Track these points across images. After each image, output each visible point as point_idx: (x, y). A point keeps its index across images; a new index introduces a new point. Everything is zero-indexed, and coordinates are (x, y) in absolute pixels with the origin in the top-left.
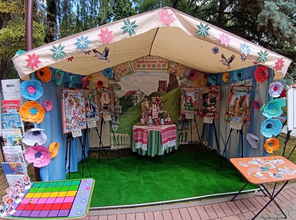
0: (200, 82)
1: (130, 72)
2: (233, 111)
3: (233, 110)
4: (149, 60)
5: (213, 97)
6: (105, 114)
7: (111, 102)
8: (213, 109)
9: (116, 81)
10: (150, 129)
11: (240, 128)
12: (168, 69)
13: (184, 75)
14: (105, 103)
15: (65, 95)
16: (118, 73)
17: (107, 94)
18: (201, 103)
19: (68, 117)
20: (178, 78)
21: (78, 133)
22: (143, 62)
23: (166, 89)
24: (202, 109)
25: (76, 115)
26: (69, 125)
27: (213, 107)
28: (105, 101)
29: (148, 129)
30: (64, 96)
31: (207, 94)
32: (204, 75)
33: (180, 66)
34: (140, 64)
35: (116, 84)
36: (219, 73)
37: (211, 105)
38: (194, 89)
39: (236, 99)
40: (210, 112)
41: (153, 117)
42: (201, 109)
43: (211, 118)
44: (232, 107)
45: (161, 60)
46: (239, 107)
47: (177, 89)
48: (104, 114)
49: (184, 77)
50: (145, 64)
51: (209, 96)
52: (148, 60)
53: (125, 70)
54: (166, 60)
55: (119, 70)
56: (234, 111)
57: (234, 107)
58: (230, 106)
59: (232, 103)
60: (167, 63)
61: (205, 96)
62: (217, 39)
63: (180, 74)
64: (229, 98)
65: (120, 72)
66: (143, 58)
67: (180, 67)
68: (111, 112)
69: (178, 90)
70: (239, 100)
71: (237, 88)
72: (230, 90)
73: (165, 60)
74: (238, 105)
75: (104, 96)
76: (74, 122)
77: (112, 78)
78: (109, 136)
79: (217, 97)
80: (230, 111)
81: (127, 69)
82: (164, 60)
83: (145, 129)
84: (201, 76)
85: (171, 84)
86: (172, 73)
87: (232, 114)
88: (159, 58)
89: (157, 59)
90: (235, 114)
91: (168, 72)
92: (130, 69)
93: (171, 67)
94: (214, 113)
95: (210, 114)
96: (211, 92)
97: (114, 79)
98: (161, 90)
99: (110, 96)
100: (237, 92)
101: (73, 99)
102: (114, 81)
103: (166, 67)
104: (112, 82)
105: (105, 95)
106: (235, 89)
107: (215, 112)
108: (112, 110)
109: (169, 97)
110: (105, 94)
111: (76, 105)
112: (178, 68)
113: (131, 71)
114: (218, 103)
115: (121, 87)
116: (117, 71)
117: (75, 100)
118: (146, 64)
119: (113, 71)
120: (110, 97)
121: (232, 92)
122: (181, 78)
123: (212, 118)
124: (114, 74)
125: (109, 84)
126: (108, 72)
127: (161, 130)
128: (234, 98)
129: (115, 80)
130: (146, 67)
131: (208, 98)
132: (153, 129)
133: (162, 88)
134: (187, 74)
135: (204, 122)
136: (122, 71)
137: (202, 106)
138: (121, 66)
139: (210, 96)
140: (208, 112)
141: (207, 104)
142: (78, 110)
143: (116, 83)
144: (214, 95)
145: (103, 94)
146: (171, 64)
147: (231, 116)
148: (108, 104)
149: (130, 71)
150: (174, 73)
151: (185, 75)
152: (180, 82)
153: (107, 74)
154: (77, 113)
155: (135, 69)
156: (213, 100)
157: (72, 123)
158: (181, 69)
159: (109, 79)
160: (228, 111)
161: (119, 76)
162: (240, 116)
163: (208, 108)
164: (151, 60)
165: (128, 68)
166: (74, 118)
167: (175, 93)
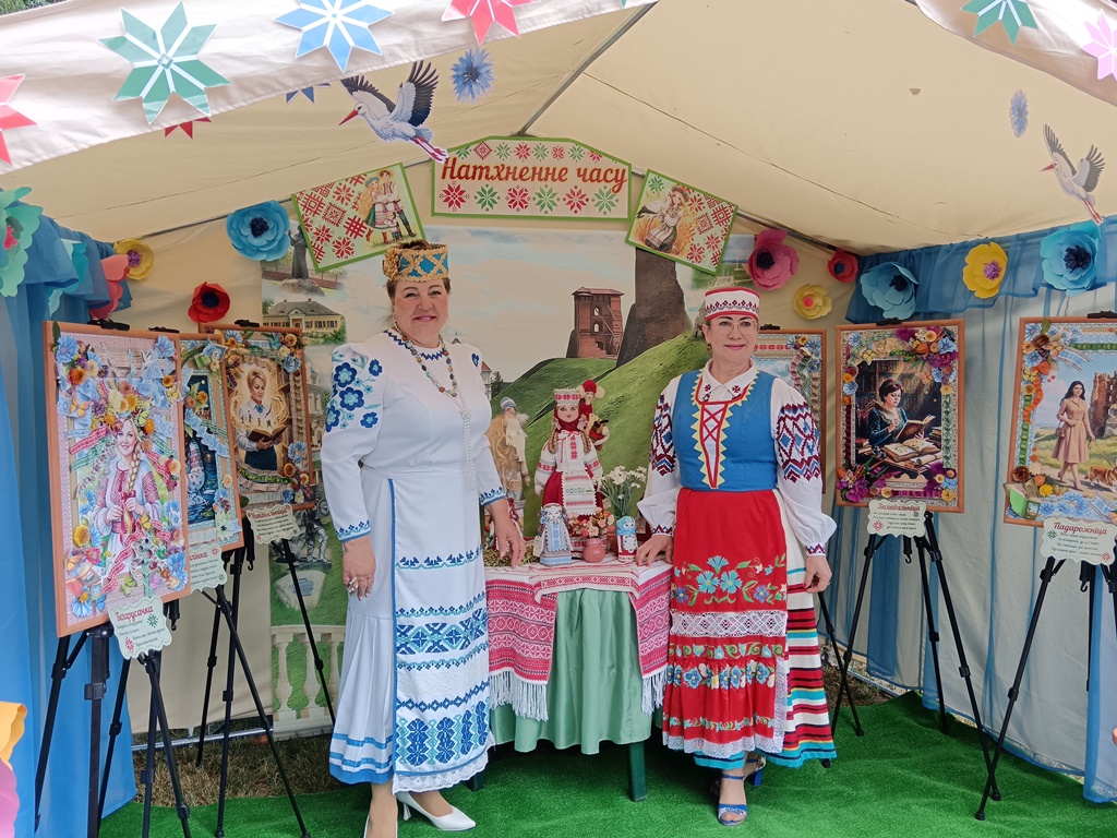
0: (808, 302)
1: (404, 232)
2: (1053, 461)
3: (1056, 455)
4: (520, 164)
5: (921, 385)
6: (263, 498)
7: (289, 422)
8: (921, 454)
9: (313, 290)
10: (569, 581)
11: (1106, 556)
12: (627, 223)
13: (717, 259)
14: (254, 426)
15: (72, 365)
16: (324, 234)
17: (265, 371)
18: (848, 422)
19: (90, 515)
20: (684, 275)
21: (145, 627)
22: (480, 172)
23: (617, 341)
24: (853, 458)
25: (132, 503)
26: (94, 577)
27: (922, 443)
28: (255, 414)
29: (552, 583)
30: (63, 372)
31: (886, 366)
32: (830, 257)
33: (696, 204)
34: (464, 184)
35: (313, 309)
36: (930, 252)
37: (911, 431)
38: (791, 338)
39: (1070, 394)
40: (904, 471)
41: (574, 512)
42: (847, 457)
43: (912, 503)
44: (1048, 438)
45: (588, 163)
46: (1089, 437)
47: (680, 339)
48: (253, 498)
49: (719, 272)
50: (495, 184)
51: (895, 378)
52: (513, 161)
53: (372, 219)
54: (621, 167)
55: (335, 215)
56: (1060, 462)
57: (1060, 437)
58: (1034, 430)
59: (1047, 416)
60: (625, 185)
61: (870, 377)
62: (1073, 46)
63: (695, 253)
64: (1029, 389)
65: (339, 233)
66: (482, 148)
67: (700, 213)
68: (296, 488)
69: (682, 350)
70: (1088, 395)
71: (1075, 331)
72: (1028, 340)
73: (615, 166)
74: (1081, 428)
75: (251, 384)
76: (124, 555)
77: (288, 267)
78: (268, 649)
79: (945, 380)
80: (1034, 459)
81: (386, 211)
82: (604, 164)
83: (539, 585)
84: (814, 268)
85: (642, 314)
86: (648, 243)
87: (1048, 481)
88: (577, 155)
89: (567, 156)
90: (1068, 476)
91: (627, 241)
92: (401, 212)
93: (645, 210)
94: (929, 474)
95: (904, 482)
96: (914, 355)
97: (300, 272)
98: (588, 346)
99: (287, 380)
100: (1074, 353)
101: (116, 397)
102: (298, 288)
103: (621, 211)
104: (282, 295)
105: (255, 374)
106: (1064, 336)
107: (939, 469)
108: (298, 473)
109: (632, 390)
110: (254, 367)
111: (131, 440)
112: (688, 216)
113: (406, 224)
114: (953, 416)
115: (343, 330)
116: (318, 222)
117: (132, 402)
118: (502, 188)
119: (294, 224)
120: (286, 390)
121: (1045, 353)
122: (702, 277)
123: (922, 506)
124: (301, 245)
125: (265, 305)
126: (259, 228)
127: (634, 584)
128: (1054, 388)
129: (306, 283)
130: (502, 207)
131: (887, 389)
132: (586, 579)
133: (593, 334)
134: (740, 250)
135: (871, 530)
136: (355, 228)
137: (853, 437)
138: (343, 194)
139: (903, 377)
140: (893, 470)
141: (885, 424)
142: (143, 472)
143: (316, 299)
144: (925, 374)
145: (246, 369)
146: (647, 188)
147: (1047, 488)
148: (277, 436)
149: (402, 227)
150: (663, 247)
151: (726, 258)
152: (695, 302)
153: (257, 242)
154: (138, 488)
155: (434, 214)
156: (921, 399)
157: (111, 562)
158: (704, 225)
159: (267, 275)
160: (1022, 460)
161: (330, 258)
162: (1097, 487)
163: (891, 447)
164: (531, 162)
165: (391, 207)
166: (123, 523)
167: (668, 363)
